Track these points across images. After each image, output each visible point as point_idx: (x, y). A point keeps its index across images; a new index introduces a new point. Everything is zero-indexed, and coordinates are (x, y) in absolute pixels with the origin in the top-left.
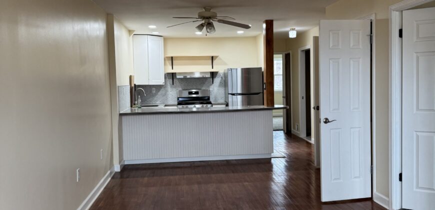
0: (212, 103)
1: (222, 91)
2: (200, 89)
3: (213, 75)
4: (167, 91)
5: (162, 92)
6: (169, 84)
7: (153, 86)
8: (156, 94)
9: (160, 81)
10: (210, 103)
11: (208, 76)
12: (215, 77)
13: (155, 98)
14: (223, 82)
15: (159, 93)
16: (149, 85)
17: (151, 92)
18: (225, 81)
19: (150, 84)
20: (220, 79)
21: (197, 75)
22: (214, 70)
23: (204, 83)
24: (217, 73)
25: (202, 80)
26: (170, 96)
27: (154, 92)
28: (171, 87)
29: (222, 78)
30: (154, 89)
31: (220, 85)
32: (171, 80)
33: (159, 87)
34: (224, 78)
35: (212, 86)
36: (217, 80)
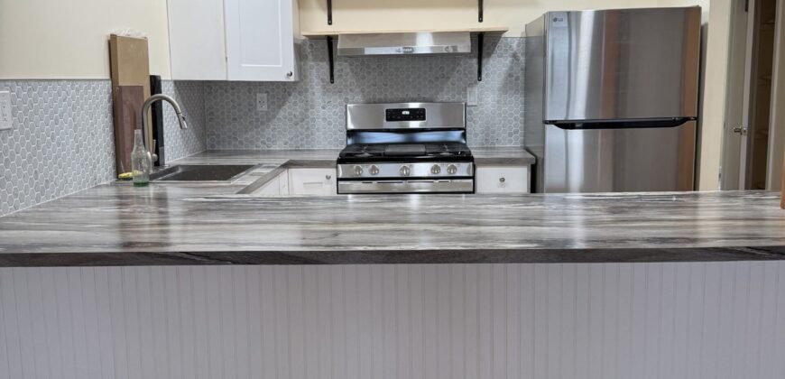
0: (476, 154)
1: (514, 107)
2: (431, 101)
3: (483, 43)
4: (308, 106)
5: (291, 108)
6: (316, 80)
7: (261, 83)
8: (270, 117)
9: (278, 66)
10: (467, 158)
11: (464, 47)
12: (489, 55)
13: (268, 132)
14: (520, 74)
15: (281, 114)
16: (226, 83)
17: (252, 106)
18: (526, 69)
19: (231, 78)
20: (508, 61)
21: (424, 46)
22: (485, 26)
23: (445, 77)
24: (496, 35)
25: (440, 65)
26: (320, 123)
27: (265, 108)
28: (325, 91)
29: (515, 56)
30: (262, 96)
31: (508, 83)
32: (326, 66)
33: (277, 92)
34: (522, 59)
35: (476, 90)
36: (497, 67)
